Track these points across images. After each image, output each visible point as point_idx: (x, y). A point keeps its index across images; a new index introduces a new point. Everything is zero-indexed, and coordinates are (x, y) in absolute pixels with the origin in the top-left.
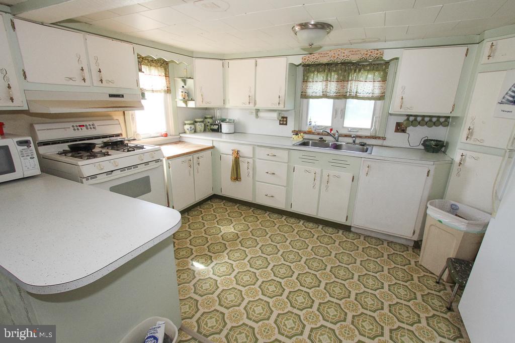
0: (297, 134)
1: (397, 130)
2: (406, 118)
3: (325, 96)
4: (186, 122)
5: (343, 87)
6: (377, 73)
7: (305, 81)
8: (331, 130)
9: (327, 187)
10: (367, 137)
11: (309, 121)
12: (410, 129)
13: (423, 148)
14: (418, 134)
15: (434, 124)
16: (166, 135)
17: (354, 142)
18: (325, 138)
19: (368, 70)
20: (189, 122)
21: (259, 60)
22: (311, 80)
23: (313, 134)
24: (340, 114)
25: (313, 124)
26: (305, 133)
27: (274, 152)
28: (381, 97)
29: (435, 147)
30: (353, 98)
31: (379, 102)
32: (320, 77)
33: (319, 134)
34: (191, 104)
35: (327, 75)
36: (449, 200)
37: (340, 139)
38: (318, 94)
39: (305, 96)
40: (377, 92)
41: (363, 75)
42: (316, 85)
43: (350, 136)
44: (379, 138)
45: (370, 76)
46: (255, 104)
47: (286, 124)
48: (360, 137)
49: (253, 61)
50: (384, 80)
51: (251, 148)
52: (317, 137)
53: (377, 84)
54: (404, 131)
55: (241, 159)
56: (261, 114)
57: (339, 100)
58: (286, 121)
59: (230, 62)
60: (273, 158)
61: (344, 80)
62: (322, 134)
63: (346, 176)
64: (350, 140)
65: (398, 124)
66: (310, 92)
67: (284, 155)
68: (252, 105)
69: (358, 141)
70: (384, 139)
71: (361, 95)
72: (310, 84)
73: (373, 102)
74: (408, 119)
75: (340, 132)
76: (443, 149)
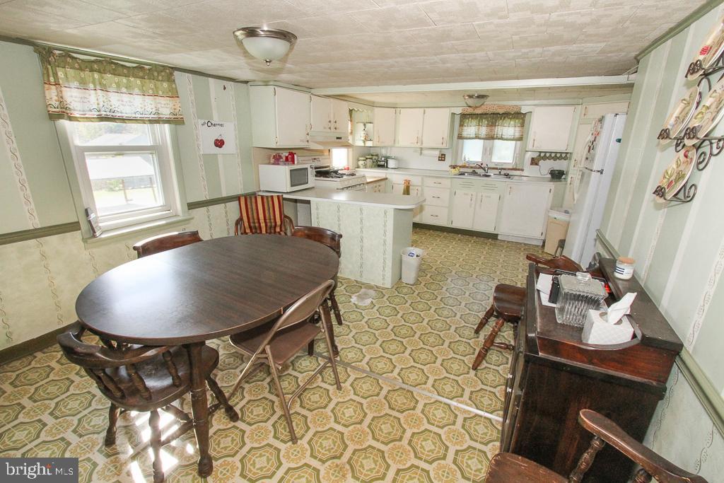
0: (454, 168)
1: (532, 164)
2: (538, 154)
3: (477, 137)
4: (361, 158)
5: (491, 130)
6: (517, 121)
7: (461, 125)
8: (482, 164)
9: (480, 205)
10: (509, 169)
11: (463, 157)
12: (541, 162)
13: (550, 176)
14: (547, 166)
15: (558, 158)
16: (348, 169)
17: (500, 172)
18: (477, 170)
19: (511, 119)
20: (363, 158)
21: (427, 110)
22: (466, 125)
23: (467, 167)
24: (488, 152)
25: (467, 160)
26: (460, 167)
27: (439, 180)
28: (520, 139)
29: (557, 175)
30: (499, 139)
31: (519, 142)
32: (474, 122)
33: (472, 167)
34: (369, 144)
35: (479, 121)
36: (565, 207)
37: (489, 170)
38: (471, 136)
39: (460, 137)
40: (517, 135)
41: (507, 121)
42: (471, 129)
43: (497, 169)
44: (519, 170)
45: (512, 123)
46: (422, 143)
47: (444, 160)
48: (504, 169)
49: (422, 110)
50: (522, 125)
51: (420, 178)
52: (471, 170)
53: (517, 129)
54: (537, 164)
55: (411, 187)
56: (424, 152)
57: (488, 141)
58: (445, 158)
59: (402, 110)
60: (439, 185)
61: (492, 125)
62: (475, 168)
63: (495, 196)
64: (497, 172)
65: (533, 159)
66: (465, 134)
67: (447, 182)
68: (419, 144)
69: (503, 172)
70: (522, 170)
71: (505, 137)
72: (465, 128)
73: (514, 142)
74: (540, 155)
75: (489, 166)
76: (564, 177)
